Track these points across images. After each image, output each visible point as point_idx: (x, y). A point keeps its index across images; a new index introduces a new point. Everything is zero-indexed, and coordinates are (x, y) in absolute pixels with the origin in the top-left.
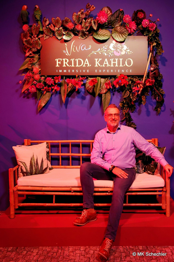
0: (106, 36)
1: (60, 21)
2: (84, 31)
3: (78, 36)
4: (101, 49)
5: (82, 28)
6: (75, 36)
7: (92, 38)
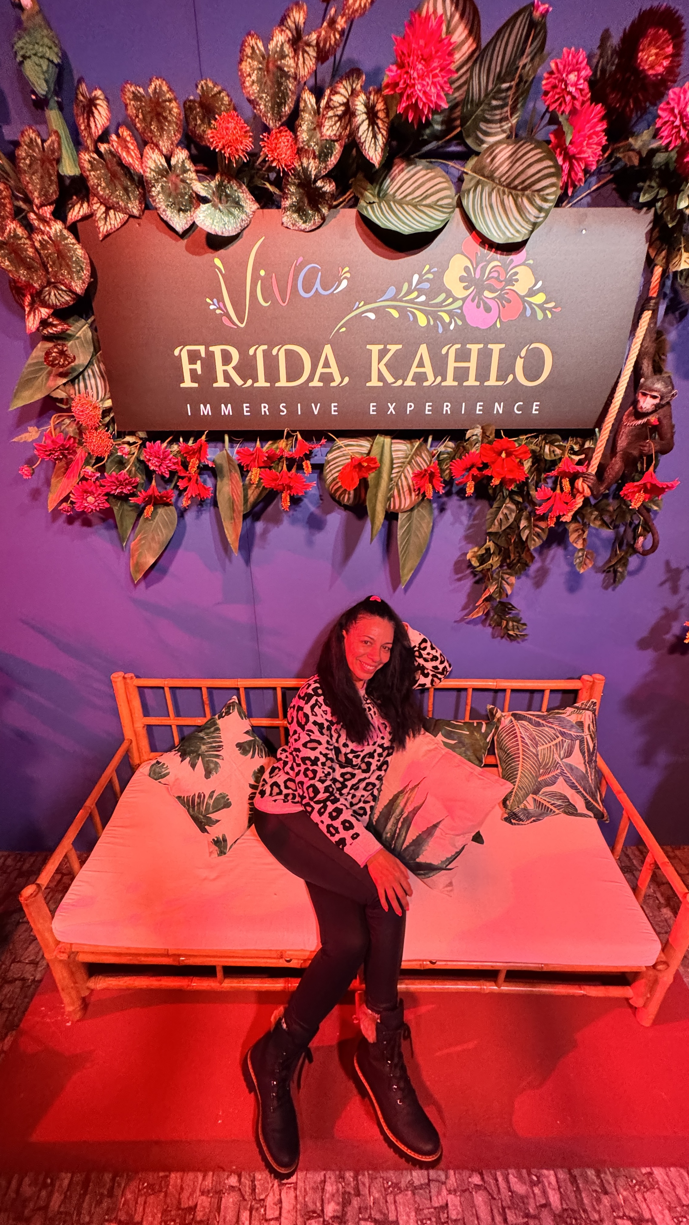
0: (429, 206)
1: (174, 104)
2: (314, 173)
3: (279, 207)
4: (399, 290)
5: (300, 152)
6: (262, 207)
7: (354, 221)
